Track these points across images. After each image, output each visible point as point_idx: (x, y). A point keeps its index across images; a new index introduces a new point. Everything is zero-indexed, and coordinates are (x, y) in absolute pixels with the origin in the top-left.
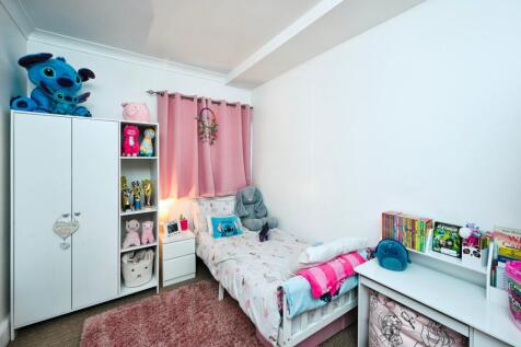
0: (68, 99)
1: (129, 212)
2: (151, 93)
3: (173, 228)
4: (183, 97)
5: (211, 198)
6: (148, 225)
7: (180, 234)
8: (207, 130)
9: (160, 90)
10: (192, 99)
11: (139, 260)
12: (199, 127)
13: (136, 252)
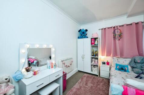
0: (84, 35)
1: (93, 57)
2: (99, 29)
3: (104, 63)
4: (108, 28)
5: (119, 58)
6: (96, 60)
7: (106, 65)
8: (117, 36)
9: (102, 28)
10: (111, 28)
11: (95, 68)
12: (114, 36)
13: (94, 66)
